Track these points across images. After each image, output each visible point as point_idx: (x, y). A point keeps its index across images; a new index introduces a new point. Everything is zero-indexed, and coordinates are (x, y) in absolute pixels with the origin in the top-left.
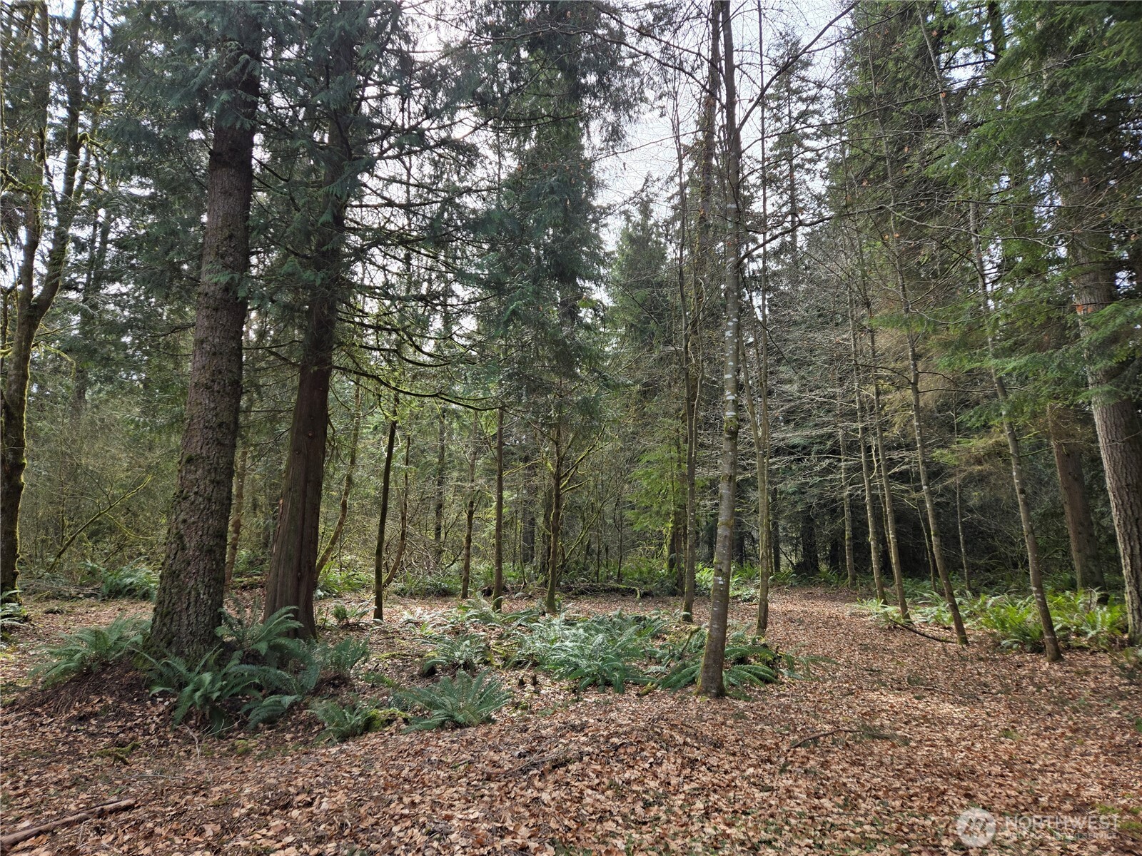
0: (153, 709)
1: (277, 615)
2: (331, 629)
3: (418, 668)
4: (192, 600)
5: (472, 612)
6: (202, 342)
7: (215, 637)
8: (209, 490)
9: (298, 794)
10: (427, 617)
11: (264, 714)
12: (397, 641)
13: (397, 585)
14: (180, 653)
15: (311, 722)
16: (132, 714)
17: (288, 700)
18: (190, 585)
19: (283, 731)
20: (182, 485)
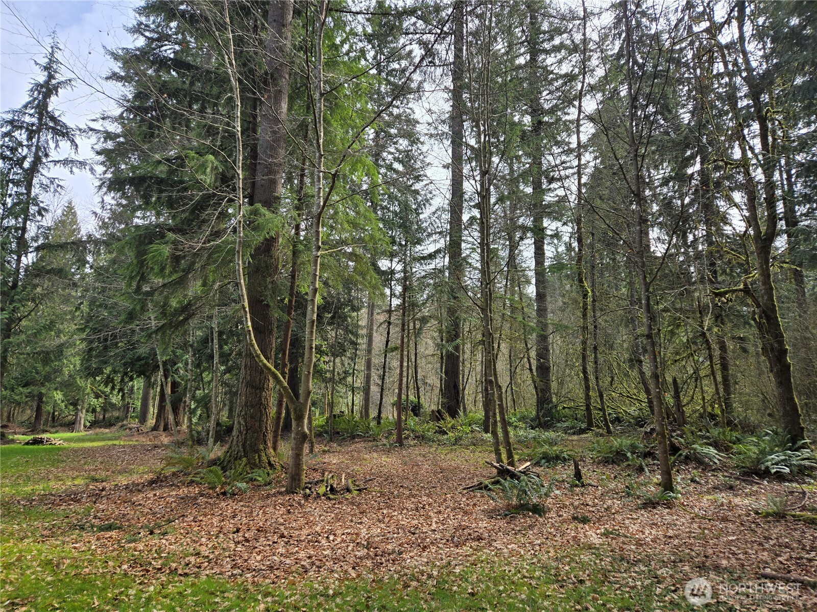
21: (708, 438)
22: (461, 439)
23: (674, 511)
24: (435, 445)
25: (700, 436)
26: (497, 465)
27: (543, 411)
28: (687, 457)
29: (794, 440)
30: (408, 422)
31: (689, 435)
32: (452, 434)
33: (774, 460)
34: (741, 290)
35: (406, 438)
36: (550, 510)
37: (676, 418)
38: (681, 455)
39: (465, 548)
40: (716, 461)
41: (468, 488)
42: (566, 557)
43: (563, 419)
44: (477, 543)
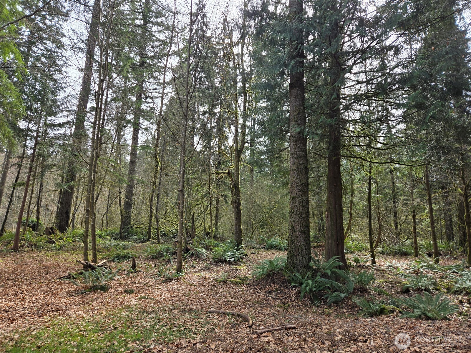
0: (292, 291)
1: (332, 259)
2: (353, 267)
3: (400, 289)
4: (300, 251)
5: (423, 264)
6: (293, 154)
7: (310, 267)
8: (301, 209)
9: (359, 336)
10: (398, 265)
11: (333, 300)
12: (386, 275)
13: (379, 249)
14: (298, 271)
15: (354, 306)
16: (285, 293)
17: (343, 295)
18: (299, 245)
19: (342, 308)
20: (291, 208)
21: (204, 244)
22: (64, 247)
23: (179, 282)
24: (44, 251)
25: (200, 244)
26: (84, 262)
27: (124, 229)
28: (192, 254)
29: (238, 245)
30: (25, 235)
31: (195, 242)
32: (59, 243)
33: (229, 256)
34: (227, 173)
35: (22, 246)
36: (112, 287)
37: (190, 234)
38: (190, 253)
39: (45, 317)
40: (205, 256)
41: (60, 278)
42: (112, 315)
43: (135, 234)
44: (55, 313)
